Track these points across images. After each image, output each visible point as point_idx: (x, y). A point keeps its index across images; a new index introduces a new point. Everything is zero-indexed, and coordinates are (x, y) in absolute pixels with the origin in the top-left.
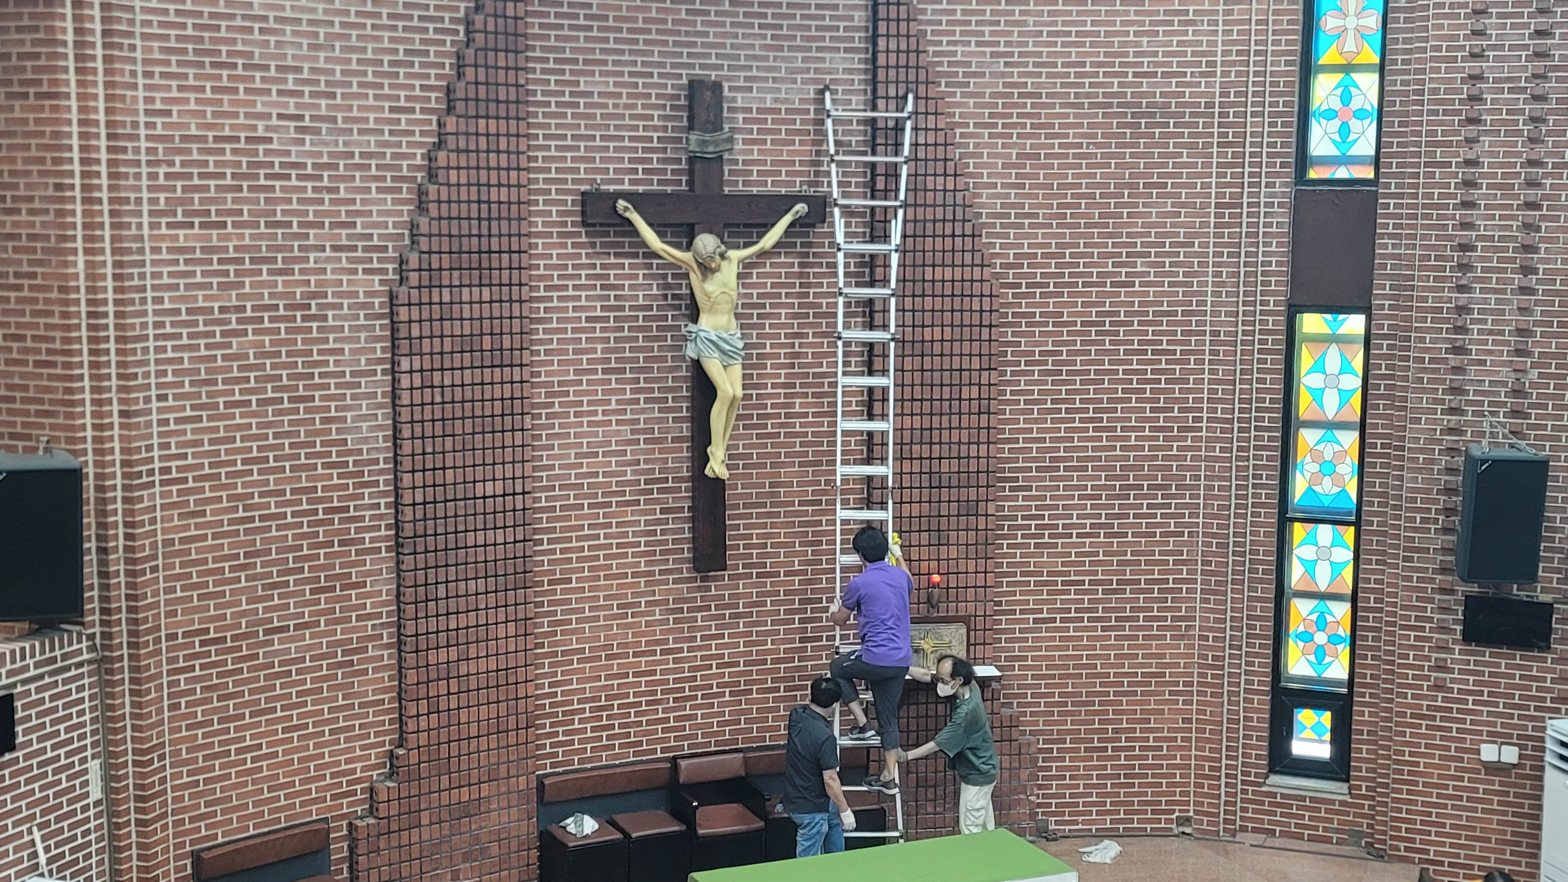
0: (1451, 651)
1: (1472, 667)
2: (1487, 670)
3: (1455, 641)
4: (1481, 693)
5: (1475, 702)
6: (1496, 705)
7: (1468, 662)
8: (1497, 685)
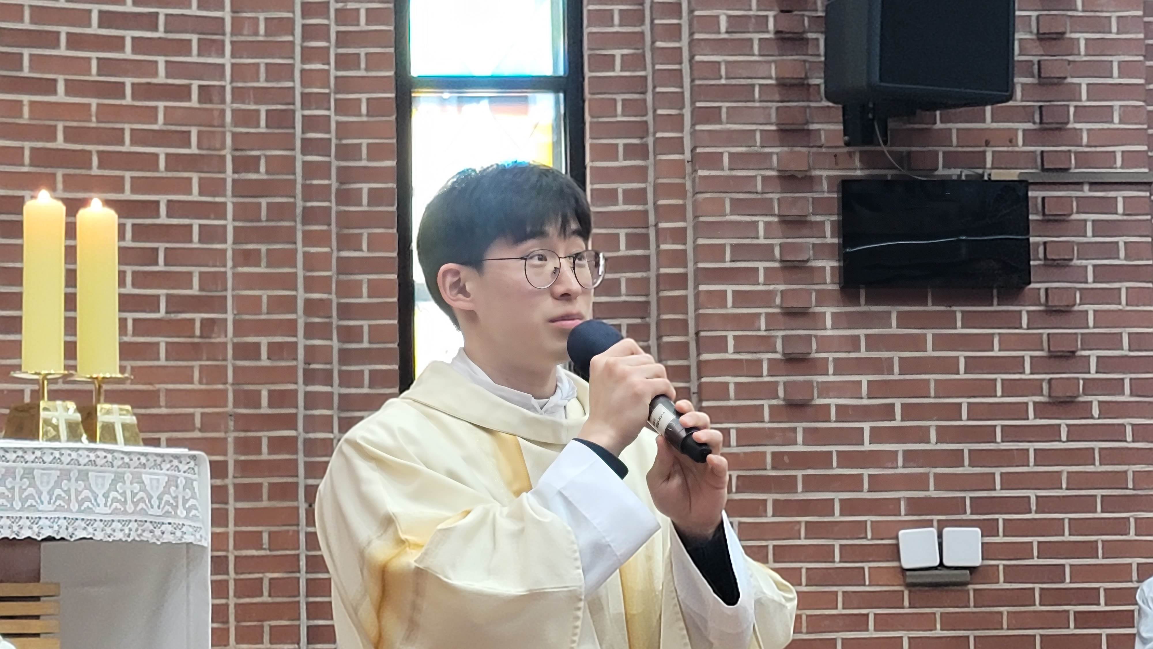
0: (817, 322)
1: (863, 353)
2: (895, 355)
3: (823, 298)
4: (888, 412)
5: (877, 435)
6: (922, 435)
7: (854, 343)
8: (921, 388)
